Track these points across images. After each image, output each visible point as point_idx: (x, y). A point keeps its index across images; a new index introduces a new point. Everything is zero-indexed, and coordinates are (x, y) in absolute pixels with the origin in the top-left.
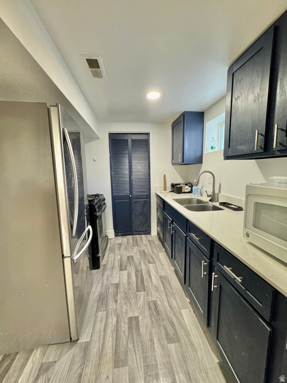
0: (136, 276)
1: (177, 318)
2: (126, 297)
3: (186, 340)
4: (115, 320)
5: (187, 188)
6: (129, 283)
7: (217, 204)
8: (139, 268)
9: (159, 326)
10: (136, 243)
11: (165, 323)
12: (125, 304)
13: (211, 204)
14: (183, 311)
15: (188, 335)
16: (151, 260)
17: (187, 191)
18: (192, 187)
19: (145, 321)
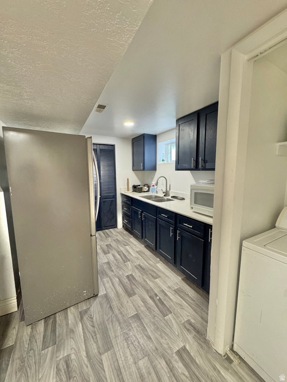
0: (119, 255)
1: (155, 268)
2: (118, 267)
3: (164, 276)
4: (117, 279)
5: (146, 188)
6: (116, 260)
7: (170, 198)
8: (119, 250)
9: (147, 274)
10: (108, 236)
11: (150, 272)
12: (120, 271)
13: (166, 198)
14: (158, 265)
15: (164, 274)
16: (125, 244)
17: (146, 190)
18: (149, 187)
19: (137, 275)
